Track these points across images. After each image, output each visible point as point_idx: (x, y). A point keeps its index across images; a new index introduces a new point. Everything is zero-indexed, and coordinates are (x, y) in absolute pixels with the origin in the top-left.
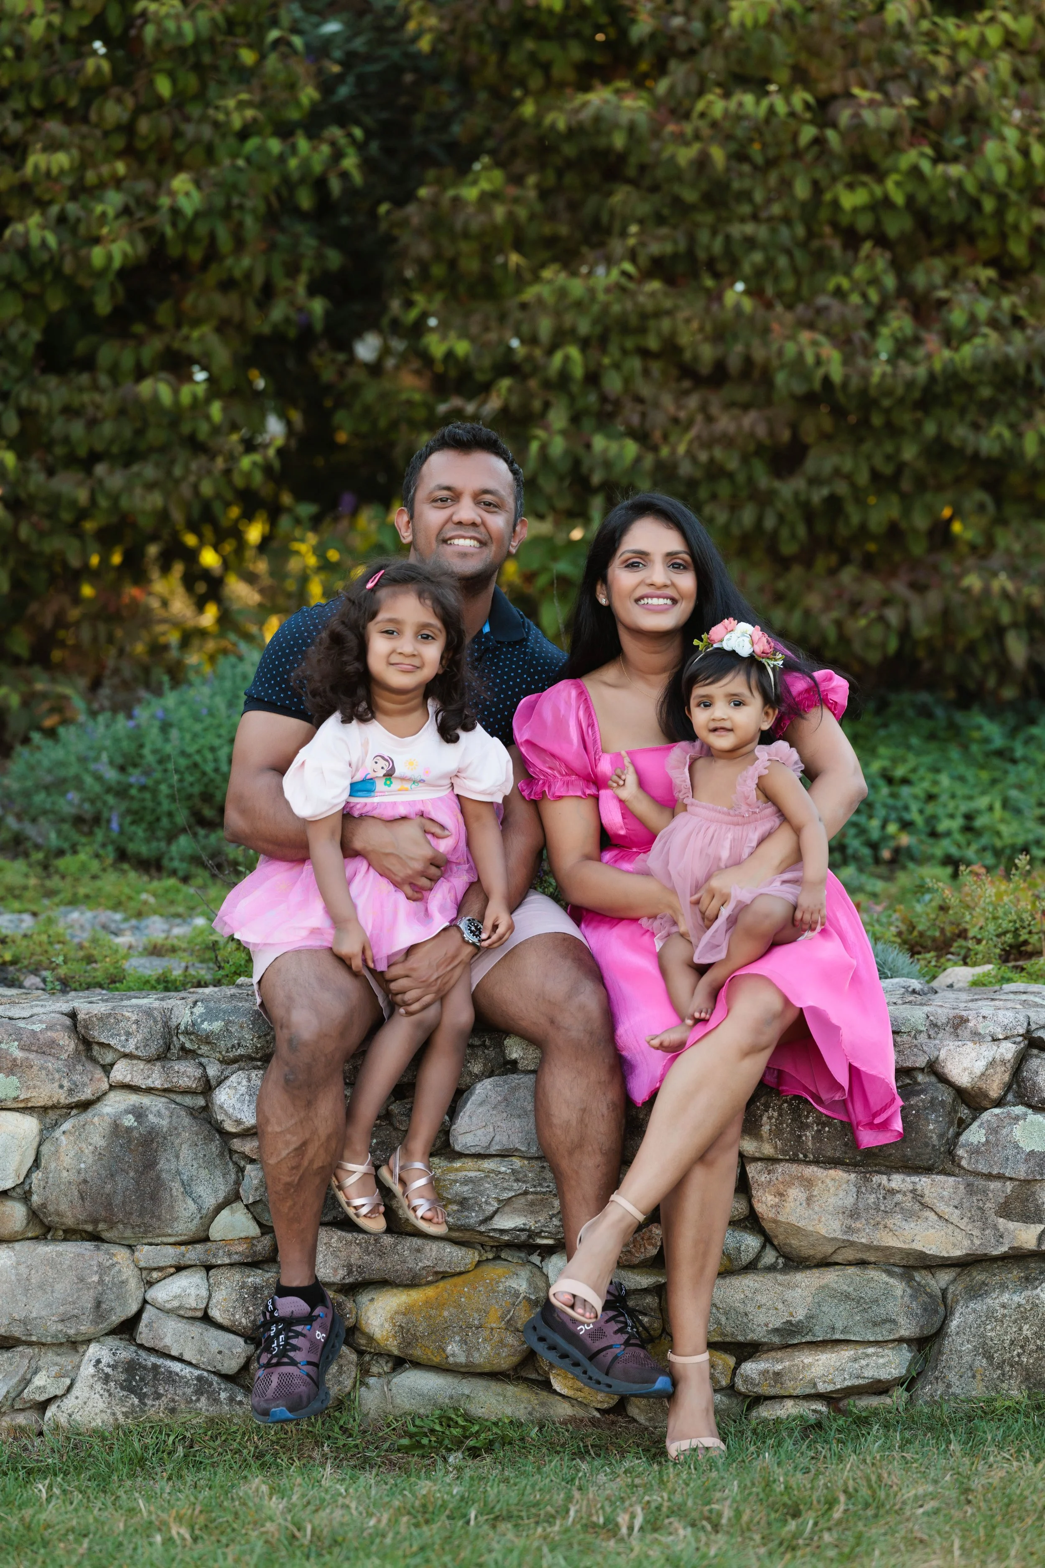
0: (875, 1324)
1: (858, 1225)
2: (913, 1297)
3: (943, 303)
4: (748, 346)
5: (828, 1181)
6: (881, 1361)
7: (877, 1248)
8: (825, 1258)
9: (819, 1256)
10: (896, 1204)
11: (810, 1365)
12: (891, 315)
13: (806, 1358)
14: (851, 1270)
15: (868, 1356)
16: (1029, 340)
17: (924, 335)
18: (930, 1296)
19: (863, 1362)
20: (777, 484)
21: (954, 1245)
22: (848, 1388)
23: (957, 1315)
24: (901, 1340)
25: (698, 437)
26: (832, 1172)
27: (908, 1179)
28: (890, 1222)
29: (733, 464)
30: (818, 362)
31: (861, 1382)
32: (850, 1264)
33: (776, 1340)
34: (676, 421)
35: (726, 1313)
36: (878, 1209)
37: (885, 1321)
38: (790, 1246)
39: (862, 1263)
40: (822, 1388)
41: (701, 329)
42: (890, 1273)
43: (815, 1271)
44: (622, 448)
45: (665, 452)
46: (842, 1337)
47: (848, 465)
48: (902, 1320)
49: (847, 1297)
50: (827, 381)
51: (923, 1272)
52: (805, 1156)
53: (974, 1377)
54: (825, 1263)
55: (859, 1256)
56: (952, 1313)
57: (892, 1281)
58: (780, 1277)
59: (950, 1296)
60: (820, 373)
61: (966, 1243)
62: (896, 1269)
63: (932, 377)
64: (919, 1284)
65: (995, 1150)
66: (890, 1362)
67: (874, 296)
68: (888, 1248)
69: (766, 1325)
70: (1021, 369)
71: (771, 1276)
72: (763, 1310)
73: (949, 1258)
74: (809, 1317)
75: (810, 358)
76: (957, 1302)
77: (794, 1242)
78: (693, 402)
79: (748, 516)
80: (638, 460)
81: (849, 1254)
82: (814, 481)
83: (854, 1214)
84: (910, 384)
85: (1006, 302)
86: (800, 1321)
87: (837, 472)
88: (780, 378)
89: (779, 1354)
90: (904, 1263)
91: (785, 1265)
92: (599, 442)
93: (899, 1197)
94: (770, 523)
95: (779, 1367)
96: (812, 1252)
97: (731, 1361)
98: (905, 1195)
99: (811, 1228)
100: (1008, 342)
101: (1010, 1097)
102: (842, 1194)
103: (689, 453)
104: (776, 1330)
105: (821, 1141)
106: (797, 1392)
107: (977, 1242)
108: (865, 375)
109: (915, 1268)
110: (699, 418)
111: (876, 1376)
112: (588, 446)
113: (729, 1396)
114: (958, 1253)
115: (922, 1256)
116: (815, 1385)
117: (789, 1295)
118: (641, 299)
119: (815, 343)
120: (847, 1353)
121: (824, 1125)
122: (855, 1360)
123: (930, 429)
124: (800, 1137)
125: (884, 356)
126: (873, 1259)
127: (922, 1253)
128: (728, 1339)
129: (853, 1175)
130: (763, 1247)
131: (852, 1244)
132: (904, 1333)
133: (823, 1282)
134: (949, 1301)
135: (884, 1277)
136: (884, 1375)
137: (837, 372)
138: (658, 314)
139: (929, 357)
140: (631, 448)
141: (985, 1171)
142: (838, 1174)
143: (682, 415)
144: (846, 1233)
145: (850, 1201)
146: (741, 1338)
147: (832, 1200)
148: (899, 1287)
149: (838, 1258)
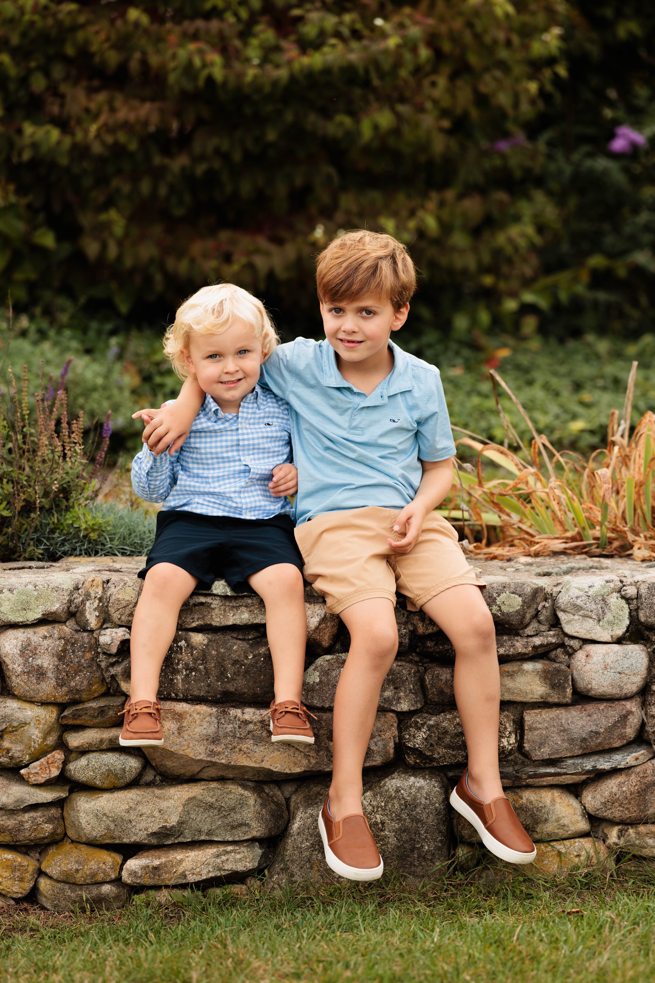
0: (233, 828)
1: (219, 749)
2: (263, 805)
3: (300, 19)
4: (144, 53)
5: (195, 715)
6: (238, 856)
7: (235, 767)
8: (193, 775)
9: (188, 774)
10: (249, 732)
11: (181, 861)
12: (259, 28)
13: (178, 855)
14: (214, 785)
15: (227, 853)
16: (365, 48)
17: (284, 44)
18: (277, 804)
19: (224, 858)
20: (167, 161)
21: (295, 764)
22: (212, 878)
23: (298, 819)
24: (253, 840)
25: (105, 125)
26: (198, 707)
27: (258, 712)
28: (244, 747)
29: (133, 146)
30: (204, 65)
31: (223, 873)
32: (213, 780)
33: (154, 841)
34: (87, 110)
35: (114, 821)
36: (234, 737)
37: (241, 825)
38: (165, 766)
39: (222, 779)
40: (191, 878)
41: (108, 39)
42: (244, 787)
43: (185, 786)
44: (48, 133)
45: (79, 136)
46: (207, 838)
47: (225, 146)
48: (254, 824)
49: (211, 806)
50: (210, 79)
51: (272, 786)
52: (177, 695)
53: (311, 868)
54: (193, 779)
55: (220, 773)
56: (294, 818)
57: (247, 793)
58: (157, 792)
59: (292, 804)
60: (204, 74)
61: (305, 762)
62: (250, 784)
63: (293, 78)
64: (267, 795)
65: (326, 688)
66: (245, 857)
67: (244, 14)
68: (243, 767)
69: (146, 829)
70: (361, 71)
71: (149, 790)
72: (144, 818)
73: (291, 774)
74: (181, 823)
75: (197, 62)
76: (298, 809)
77: (169, 764)
78: (101, 97)
79: (145, 187)
80: (59, 143)
81: (212, 772)
82: (197, 159)
83: (215, 740)
84: (275, 83)
85: (347, 18)
86: (173, 826)
87: (217, 151)
88: (172, 78)
89: (157, 853)
90: (256, 778)
91: (162, 781)
92: (29, 129)
93: (251, 727)
94: (163, 191)
95: (157, 862)
96: (183, 771)
97: (119, 859)
98: (255, 724)
99: (181, 752)
100: (351, 51)
101: (338, 647)
102: (205, 725)
103: (98, 136)
104: (154, 834)
105: (189, 683)
106: (172, 882)
107: (313, 761)
108: (241, 75)
109: (266, 783)
110: (106, 108)
111: (234, 868)
112: (20, 132)
113: (118, 886)
114: (298, 770)
115: (270, 772)
116: (186, 877)
117: (164, 805)
118: (61, 16)
119: (201, 52)
120: (211, 851)
121: (192, 670)
122: (218, 856)
123: (289, 117)
124: (172, 680)
125: (256, 61)
126: (231, 776)
127: (269, 770)
128: (117, 841)
129: (214, 710)
130: (144, 768)
131: (214, 764)
132: (255, 833)
133: (191, 795)
134: (292, 808)
135: (240, 790)
136: (240, 867)
137: (218, 73)
138: (75, 28)
139: (290, 62)
140: (55, 134)
141: (319, 705)
142: (203, 708)
143: (93, 106)
144: (209, 755)
145: (212, 730)
146: (126, 840)
147: (198, 730)
148: (251, 798)
149: (204, 775)
